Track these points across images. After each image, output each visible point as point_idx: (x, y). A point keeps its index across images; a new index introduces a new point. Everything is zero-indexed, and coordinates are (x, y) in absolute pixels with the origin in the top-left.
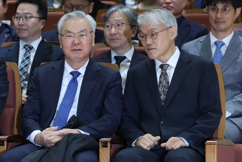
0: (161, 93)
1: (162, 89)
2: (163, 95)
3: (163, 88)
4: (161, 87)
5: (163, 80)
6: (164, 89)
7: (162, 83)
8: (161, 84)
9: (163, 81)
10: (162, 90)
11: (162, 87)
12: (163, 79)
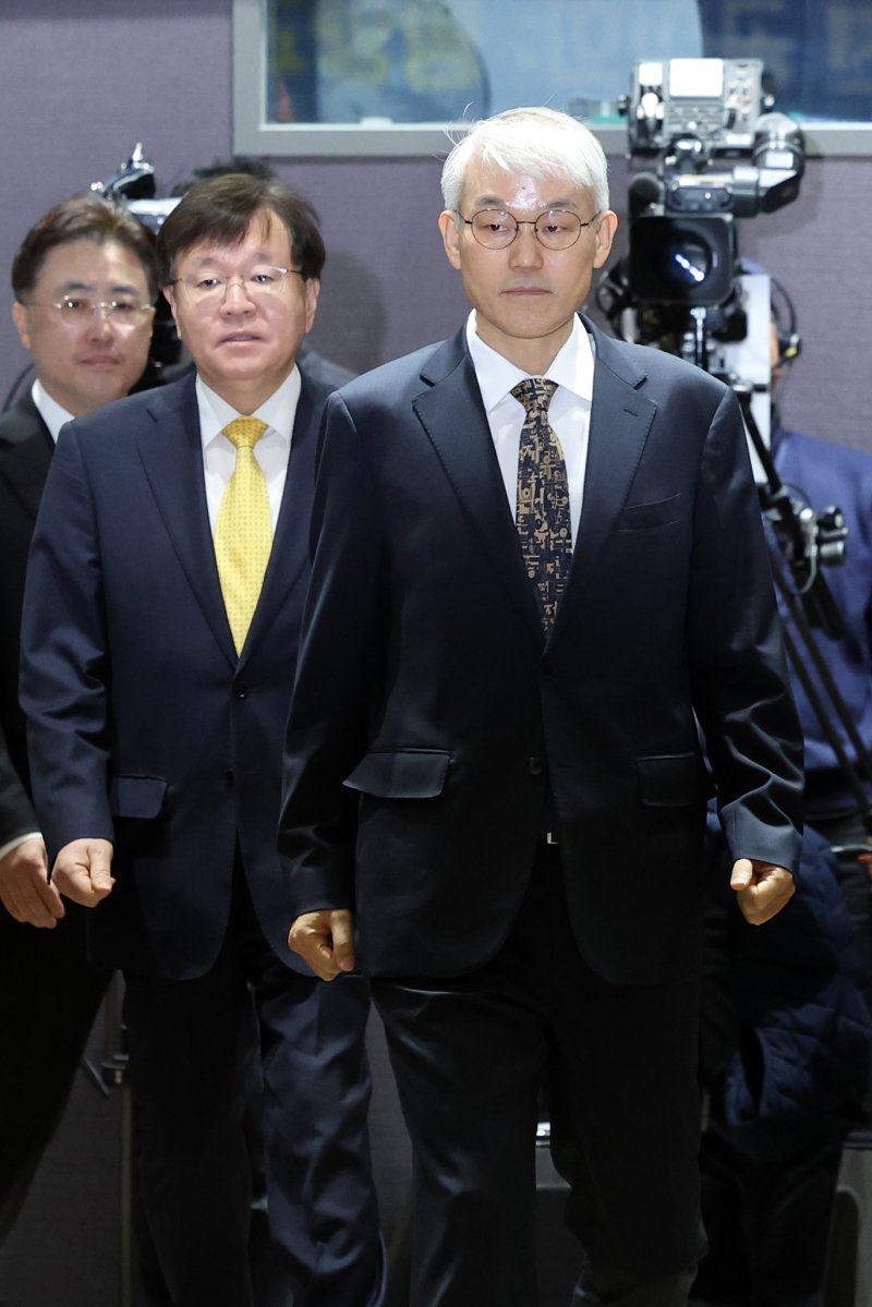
0: (538, 517)
1: (537, 495)
2: (545, 526)
3: (542, 490)
4: (533, 486)
5: (542, 454)
6: (549, 496)
7: (537, 470)
8: (530, 474)
9: (541, 460)
10: (541, 500)
11: (539, 485)
12: (539, 448)
